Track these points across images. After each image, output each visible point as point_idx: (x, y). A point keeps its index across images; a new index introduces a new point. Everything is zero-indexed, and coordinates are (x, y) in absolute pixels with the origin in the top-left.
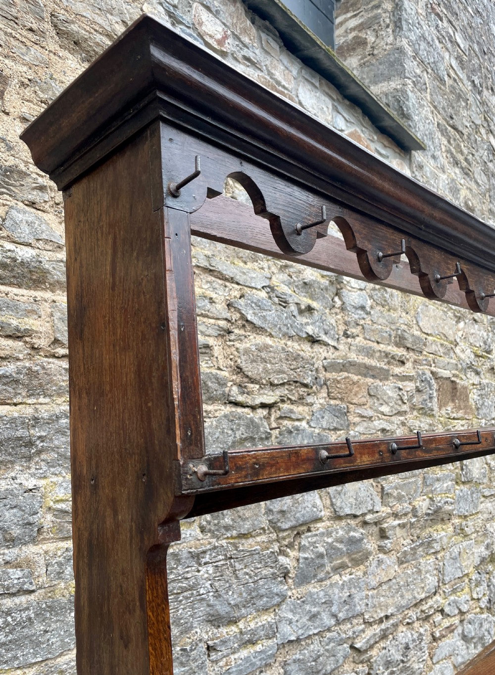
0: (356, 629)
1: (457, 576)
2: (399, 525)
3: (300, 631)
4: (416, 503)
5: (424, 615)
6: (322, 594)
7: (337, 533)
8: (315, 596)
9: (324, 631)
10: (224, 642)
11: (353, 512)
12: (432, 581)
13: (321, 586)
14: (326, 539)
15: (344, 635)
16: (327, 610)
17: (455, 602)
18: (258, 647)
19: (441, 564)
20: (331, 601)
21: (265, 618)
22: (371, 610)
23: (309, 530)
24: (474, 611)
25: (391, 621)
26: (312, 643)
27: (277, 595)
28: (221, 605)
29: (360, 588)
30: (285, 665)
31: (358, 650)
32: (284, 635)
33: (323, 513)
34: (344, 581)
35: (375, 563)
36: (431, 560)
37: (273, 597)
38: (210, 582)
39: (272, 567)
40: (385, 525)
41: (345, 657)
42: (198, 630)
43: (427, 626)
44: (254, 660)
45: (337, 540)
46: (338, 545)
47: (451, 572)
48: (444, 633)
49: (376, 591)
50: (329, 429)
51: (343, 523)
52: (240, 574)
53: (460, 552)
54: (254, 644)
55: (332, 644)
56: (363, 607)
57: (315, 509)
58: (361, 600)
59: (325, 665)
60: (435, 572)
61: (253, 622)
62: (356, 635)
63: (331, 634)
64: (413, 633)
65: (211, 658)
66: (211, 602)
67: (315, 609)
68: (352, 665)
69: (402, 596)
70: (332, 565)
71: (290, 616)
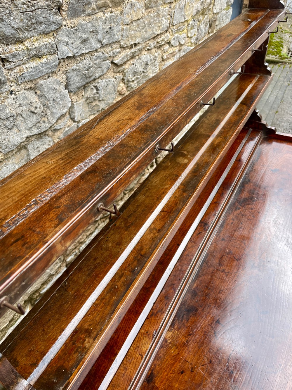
0: (114, 51)
1: (181, 21)
3: (75, 50)
5: (158, 45)
6: (90, 25)
8: (85, 26)
9: (93, 51)
10: (15, 56)
12: (165, 23)
13: (89, 19)
15: (107, 55)
16: (94, 37)
17: (178, 38)
18: (44, 60)
19: (173, 11)
20: (97, 31)
21: (46, 40)
22: (125, 39)
24: (187, 45)
25: (138, 48)
26: (85, 59)
27: (54, 23)
28: (6, 28)
29: (118, 23)
30: (67, 73)
31: (116, 65)
32: (63, 53)
34: (106, 17)
35: (129, 6)
36: (167, 8)
37: (50, 24)
41: (108, 69)
43: (160, 52)
44: (42, 69)
47: (178, 18)
48: (169, 56)
49: (129, 26)
53: (185, 5)
54: (40, 58)
55: (98, 60)
56: (120, 37)
58: (119, 31)
59: (94, 73)
60: (168, 17)
61: (37, 43)
62: (115, 55)
63: (98, 54)
64: (151, 55)
65: (6, 67)
67: (86, 36)
68: (113, 74)
69: (146, 31)
70: (97, 4)
71: (66, 39)
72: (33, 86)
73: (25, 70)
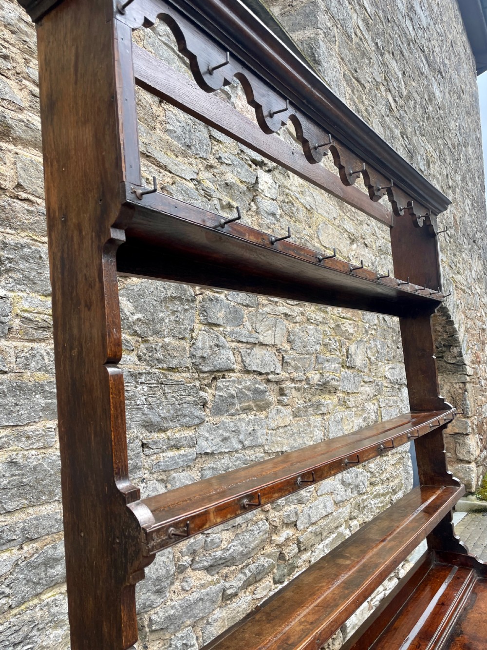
0: (257, 454)
1: (339, 435)
2: (295, 387)
3: (214, 447)
4: (309, 375)
6: (232, 424)
7: (246, 383)
8: (227, 425)
9: (233, 451)
10: (155, 443)
11: (259, 370)
12: (319, 434)
13: (231, 419)
14: (237, 385)
15: (248, 458)
16: (236, 437)
18: (182, 452)
19: (327, 423)
20: (239, 431)
22: (270, 444)
23: (224, 377)
26: (223, 458)
27: (198, 417)
28: (154, 415)
29: (262, 426)
30: (202, 470)
32: (202, 448)
33: (235, 366)
34: (250, 419)
35: (274, 411)
36: (319, 419)
37: (194, 418)
38: (145, 397)
39: (194, 397)
40: (284, 386)
42: (135, 431)
44: (178, 460)
45: (245, 388)
46: (246, 392)
47: (335, 431)
49: (274, 432)
50: (242, 305)
51: (251, 376)
52: (169, 396)
53: (342, 418)
54: (178, 449)
55: (238, 462)
56: (264, 441)
57: (229, 361)
58: (263, 435)
60: (322, 428)
61: (178, 434)
62: (257, 460)
63: (238, 455)
65: (145, 452)
66: (146, 412)
67: (227, 434)
69: (295, 440)
70: (241, 405)
71: (207, 435)
72: (165, 479)
73: (162, 459)
